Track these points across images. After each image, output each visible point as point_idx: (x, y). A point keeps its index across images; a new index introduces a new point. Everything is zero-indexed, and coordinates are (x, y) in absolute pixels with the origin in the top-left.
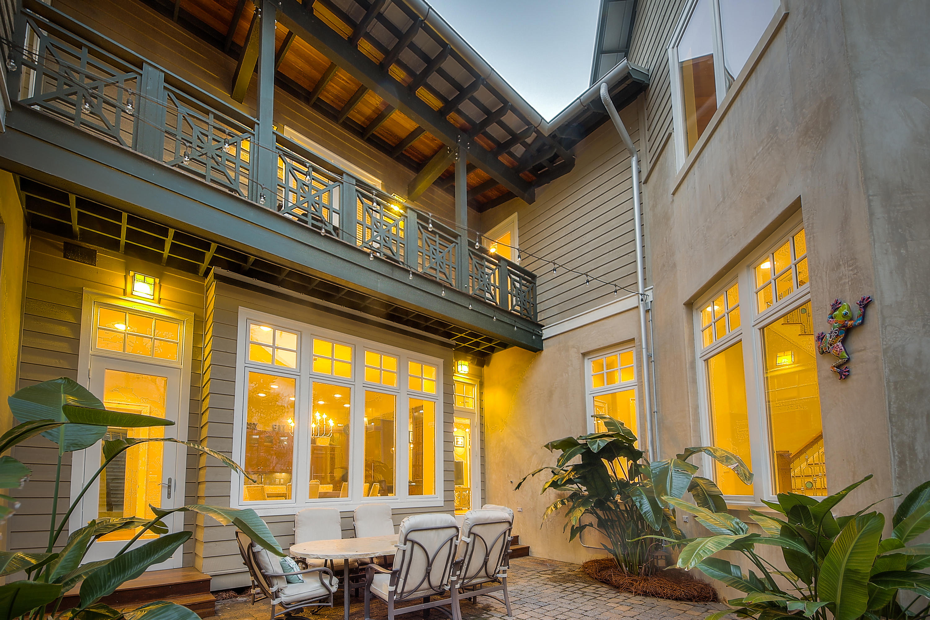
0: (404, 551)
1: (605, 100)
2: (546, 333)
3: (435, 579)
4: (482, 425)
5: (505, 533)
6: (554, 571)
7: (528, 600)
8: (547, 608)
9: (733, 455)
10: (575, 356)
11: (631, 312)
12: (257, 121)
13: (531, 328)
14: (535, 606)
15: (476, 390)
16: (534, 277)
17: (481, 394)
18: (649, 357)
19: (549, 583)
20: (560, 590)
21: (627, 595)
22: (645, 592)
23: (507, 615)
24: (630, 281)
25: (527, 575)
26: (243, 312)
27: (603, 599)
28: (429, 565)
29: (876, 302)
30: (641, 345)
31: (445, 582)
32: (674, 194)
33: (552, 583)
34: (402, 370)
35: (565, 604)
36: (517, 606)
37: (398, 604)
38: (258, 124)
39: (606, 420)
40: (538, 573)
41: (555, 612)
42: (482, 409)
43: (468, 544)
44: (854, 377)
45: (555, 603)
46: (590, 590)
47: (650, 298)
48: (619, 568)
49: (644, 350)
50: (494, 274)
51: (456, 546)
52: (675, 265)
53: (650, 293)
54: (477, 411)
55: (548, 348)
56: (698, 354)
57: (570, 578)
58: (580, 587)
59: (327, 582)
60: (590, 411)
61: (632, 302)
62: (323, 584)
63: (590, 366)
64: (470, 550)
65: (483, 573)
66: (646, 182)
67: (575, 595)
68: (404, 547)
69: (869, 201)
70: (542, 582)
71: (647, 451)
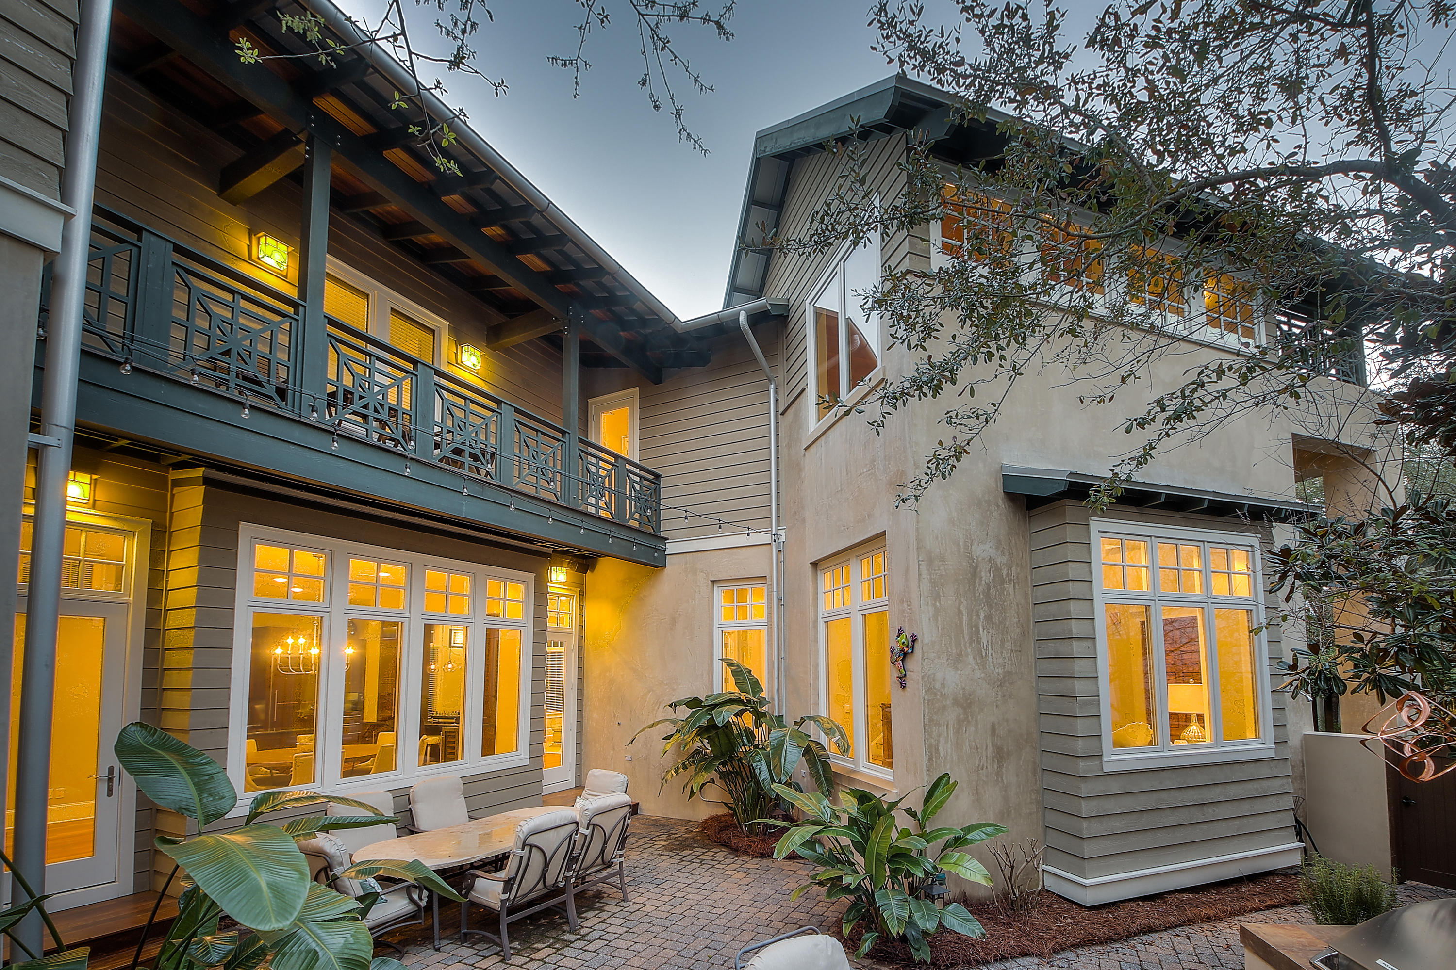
0: (522, 857)
1: (744, 327)
2: (670, 548)
3: (550, 879)
4: (581, 648)
5: (625, 817)
6: (669, 835)
7: (643, 879)
8: (664, 886)
9: (838, 727)
10: (703, 581)
11: (764, 547)
12: (303, 303)
13: (653, 543)
14: (651, 886)
15: (575, 602)
16: (658, 476)
17: (581, 607)
18: (779, 600)
19: (665, 853)
20: (677, 861)
21: (745, 858)
22: (762, 854)
23: (623, 900)
24: (763, 513)
25: (638, 844)
26: (246, 529)
27: (721, 866)
28: (547, 864)
29: (920, 640)
30: (772, 585)
31: (560, 879)
32: (805, 449)
33: (667, 853)
34: (477, 589)
35: (683, 878)
36: (632, 888)
37: (511, 911)
38: (305, 307)
39: (733, 668)
40: (651, 839)
41: (673, 889)
42: (581, 627)
43: (586, 836)
44: (907, 689)
45: (672, 878)
46: (709, 855)
47: (783, 539)
48: (739, 829)
49: (775, 594)
50: (610, 477)
51: (575, 841)
52: (804, 520)
53: (782, 532)
54: (575, 630)
55: (672, 565)
56: (820, 616)
57: (687, 843)
58: (698, 854)
59: (415, 897)
60: (718, 653)
61: (766, 538)
62: (412, 900)
63: (719, 594)
64: (587, 842)
65: (599, 861)
66: (782, 414)
67: (693, 866)
68: (522, 853)
69: (919, 565)
70: (657, 852)
71: (773, 699)
